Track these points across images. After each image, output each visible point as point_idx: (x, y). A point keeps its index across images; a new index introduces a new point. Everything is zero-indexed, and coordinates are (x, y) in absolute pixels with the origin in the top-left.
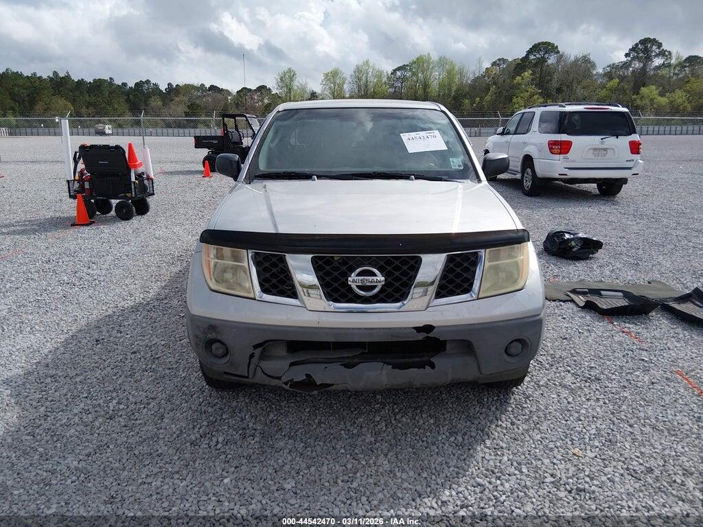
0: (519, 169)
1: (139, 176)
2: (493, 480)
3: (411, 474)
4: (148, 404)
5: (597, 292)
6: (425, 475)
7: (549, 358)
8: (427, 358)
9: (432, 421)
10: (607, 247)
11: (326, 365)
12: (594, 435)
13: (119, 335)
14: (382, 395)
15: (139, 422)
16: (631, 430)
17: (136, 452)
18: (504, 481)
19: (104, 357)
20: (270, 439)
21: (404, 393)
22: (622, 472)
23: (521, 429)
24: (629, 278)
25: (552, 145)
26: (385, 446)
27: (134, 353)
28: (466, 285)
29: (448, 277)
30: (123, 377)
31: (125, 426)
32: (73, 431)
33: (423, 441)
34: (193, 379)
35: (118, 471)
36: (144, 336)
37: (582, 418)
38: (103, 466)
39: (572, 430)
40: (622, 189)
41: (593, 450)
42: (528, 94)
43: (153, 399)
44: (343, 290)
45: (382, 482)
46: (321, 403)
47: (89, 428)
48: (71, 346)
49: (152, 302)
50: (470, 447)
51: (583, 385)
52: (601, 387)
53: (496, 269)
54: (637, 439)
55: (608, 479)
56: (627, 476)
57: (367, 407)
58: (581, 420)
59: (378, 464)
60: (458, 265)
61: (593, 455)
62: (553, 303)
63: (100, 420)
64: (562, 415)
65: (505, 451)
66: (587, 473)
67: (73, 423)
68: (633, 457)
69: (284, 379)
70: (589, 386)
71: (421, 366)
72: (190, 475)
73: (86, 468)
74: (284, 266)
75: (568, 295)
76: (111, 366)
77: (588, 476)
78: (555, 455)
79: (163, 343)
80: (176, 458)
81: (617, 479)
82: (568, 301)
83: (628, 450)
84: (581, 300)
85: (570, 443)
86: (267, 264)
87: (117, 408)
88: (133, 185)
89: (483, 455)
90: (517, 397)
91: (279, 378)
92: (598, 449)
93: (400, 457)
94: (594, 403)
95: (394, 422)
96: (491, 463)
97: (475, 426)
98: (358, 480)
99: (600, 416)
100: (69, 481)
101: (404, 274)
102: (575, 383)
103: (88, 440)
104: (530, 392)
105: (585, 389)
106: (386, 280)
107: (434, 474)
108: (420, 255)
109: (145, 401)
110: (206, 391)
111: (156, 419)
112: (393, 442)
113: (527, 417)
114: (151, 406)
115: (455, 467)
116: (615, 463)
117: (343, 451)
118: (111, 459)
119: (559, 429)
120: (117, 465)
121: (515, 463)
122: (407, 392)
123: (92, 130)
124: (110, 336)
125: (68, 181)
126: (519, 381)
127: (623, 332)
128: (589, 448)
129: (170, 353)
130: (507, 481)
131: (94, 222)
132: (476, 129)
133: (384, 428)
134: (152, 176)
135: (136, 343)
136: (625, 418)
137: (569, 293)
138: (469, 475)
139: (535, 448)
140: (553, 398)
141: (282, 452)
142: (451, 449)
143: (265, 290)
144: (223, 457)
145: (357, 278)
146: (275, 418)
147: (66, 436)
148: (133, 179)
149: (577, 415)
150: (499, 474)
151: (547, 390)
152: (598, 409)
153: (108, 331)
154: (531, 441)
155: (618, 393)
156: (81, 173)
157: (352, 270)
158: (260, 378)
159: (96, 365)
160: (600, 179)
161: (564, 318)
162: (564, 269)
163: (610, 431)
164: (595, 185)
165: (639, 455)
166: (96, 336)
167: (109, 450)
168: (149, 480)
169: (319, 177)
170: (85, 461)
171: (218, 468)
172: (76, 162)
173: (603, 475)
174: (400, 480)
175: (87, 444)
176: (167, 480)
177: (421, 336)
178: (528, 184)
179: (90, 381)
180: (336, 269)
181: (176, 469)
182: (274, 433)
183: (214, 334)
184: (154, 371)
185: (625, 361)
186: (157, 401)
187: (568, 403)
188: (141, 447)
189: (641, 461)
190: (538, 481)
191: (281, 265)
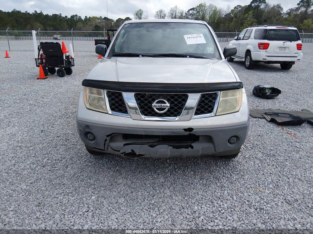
0: (244, 56)
1: (67, 57)
2: (219, 202)
3: (180, 197)
4: (61, 160)
5: (277, 114)
6: (186, 199)
7: (251, 145)
8: (190, 144)
9: (192, 173)
10: (283, 93)
11: (141, 146)
12: (270, 182)
13: (52, 129)
14: (170, 160)
15: (56, 169)
16: (288, 180)
17: (53, 183)
18: (224, 203)
19: (44, 139)
20: (115, 178)
21: (180, 159)
22: (282, 200)
23: (235, 178)
24: (293, 108)
25: (260, 45)
26: (169, 184)
27: (58, 137)
28: (210, 109)
29: (201, 105)
30: (51, 147)
31: (50, 170)
32: (26, 172)
33: (187, 182)
34: (83, 150)
35: (44, 191)
36: (63, 129)
37: (265, 174)
38: (37, 188)
39: (259, 179)
40: (292, 67)
41: (269, 190)
42: (251, 22)
43: (64, 158)
44: (150, 110)
45: (166, 201)
46: (141, 163)
47: (33, 171)
48: (30, 133)
49: (69, 114)
50: (209, 186)
51: (266, 158)
52: (275, 159)
53: (226, 102)
54: (291, 185)
55: (275, 204)
56: (285, 203)
57: (162, 165)
58: (264, 175)
59: (165, 192)
60: (207, 99)
61: (269, 192)
62: (255, 119)
63: (39, 167)
64: (255, 172)
65: (226, 188)
66: (265, 201)
67: (26, 168)
68: (288, 193)
69: (121, 152)
70: (270, 159)
71: (187, 147)
72: (77, 194)
73: (29, 189)
74: (122, 98)
75: (263, 116)
76: (47, 143)
77: (265, 202)
78: (250, 191)
79: (71, 133)
80: (71, 186)
81: (280, 204)
82: (262, 118)
83: (286, 190)
84: (269, 118)
85: (258, 186)
86: (113, 97)
87: (47, 162)
88: (64, 61)
89: (215, 190)
90: (234, 163)
91: (119, 151)
92: (271, 189)
93: (175, 189)
94: (271, 167)
95: (174, 173)
96: (219, 194)
97: (213, 176)
98: (155, 200)
99: (274, 173)
100: (21, 195)
101: (180, 103)
102: (263, 157)
103: (32, 177)
104: (240, 160)
105: (267, 160)
106: (170, 105)
107: (191, 198)
108: (188, 94)
109: (60, 159)
110: (89, 155)
111: (64, 167)
112: (173, 182)
113: (238, 173)
114: (63, 161)
115: (201, 195)
116: (279, 197)
117: (149, 185)
118: (41, 186)
119: (253, 179)
120: (44, 188)
121: (230, 195)
122: (182, 159)
123: (52, 38)
124: (48, 129)
125: (36, 59)
126: (235, 155)
127: (288, 133)
128: (267, 188)
129: (74, 138)
130: (226, 203)
131: (47, 78)
132: (226, 38)
133: (169, 176)
134: (73, 57)
135: (60, 132)
136: (285, 174)
137: (263, 115)
138: (208, 199)
139: (241, 187)
140: (251, 164)
141: (120, 185)
142: (200, 186)
143: (112, 109)
144: (93, 186)
145: (157, 104)
146: (119, 169)
147: (23, 174)
148: (64, 58)
149: (262, 172)
150: (222, 200)
151: (249, 160)
152: (273, 170)
153: (47, 127)
154: (239, 184)
155: (283, 162)
156: (42, 55)
157: (154, 100)
158: (110, 151)
159: (40, 142)
160: (282, 62)
161: (260, 126)
162: (262, 103)
163: (278, 181)
164: (279, 65)
165: (291, 193)
166: (42, 129)
167: (41, 181)
168: (57, 196)
169: (143, 56)
170: (29, 186)
171: (90, 192)
172: (39, 50)
173: (273, 202)
174: (174, 200)
175: (31, 178)
176: (66, 196)
177: (187, 133)
178: (248, 63)
179: (36, 149)
180: (146, 100)
181: (71, 191)
182: (118, 176)
183: (88, 130)
184: (66, 145)
185: (288, 147)
186: (66, 159)
187: (259, 166)
188: (56, 181)
189: (292, 196)
190: (240, 204)
191: (120, 97)
